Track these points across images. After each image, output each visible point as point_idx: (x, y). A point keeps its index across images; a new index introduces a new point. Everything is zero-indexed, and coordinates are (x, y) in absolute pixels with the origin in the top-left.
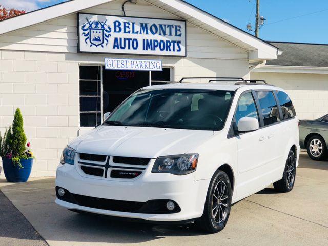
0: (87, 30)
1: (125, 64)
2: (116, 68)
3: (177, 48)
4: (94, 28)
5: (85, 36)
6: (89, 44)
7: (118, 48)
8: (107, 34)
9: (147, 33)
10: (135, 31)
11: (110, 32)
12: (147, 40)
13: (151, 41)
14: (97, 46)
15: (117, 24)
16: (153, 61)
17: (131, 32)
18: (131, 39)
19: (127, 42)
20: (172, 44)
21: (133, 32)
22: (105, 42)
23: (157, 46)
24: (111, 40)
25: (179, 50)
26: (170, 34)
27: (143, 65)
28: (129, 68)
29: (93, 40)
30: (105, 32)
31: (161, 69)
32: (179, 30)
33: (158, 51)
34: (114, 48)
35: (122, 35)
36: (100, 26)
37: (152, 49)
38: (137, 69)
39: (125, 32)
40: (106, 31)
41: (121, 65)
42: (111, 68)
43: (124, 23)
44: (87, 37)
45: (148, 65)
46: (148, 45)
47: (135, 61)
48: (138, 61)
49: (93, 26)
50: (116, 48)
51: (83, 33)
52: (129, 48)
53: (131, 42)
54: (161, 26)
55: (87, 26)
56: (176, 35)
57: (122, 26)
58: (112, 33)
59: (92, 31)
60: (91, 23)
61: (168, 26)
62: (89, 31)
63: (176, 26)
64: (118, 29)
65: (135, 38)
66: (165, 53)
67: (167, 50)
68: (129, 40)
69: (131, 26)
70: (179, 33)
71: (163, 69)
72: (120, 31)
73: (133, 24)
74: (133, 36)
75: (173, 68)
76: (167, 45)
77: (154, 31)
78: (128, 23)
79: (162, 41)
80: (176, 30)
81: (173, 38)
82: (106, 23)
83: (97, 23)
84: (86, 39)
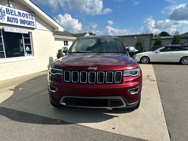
1: (13, 29)
2: (9, 31)
3: (33, 24)
7: (10, 22)
8: (4, 14)
9: (21, 17)
11: (5, 13)
12: (21, 20)
13: (23, 20)
15: (8, 10)
16: (24, 29)
17: (14, 15)
18: (15, 18)
19: (13, 19)
20: (31, 22)
21: (15, 15)
22: (3, 18)
23: (26, 23)
24: (6, 17)
25: (34, 26)
26: (30, 19)
27: (21, 31)
28: (15, 32)
31: (28, 33)
33: (26, 25)
34: (8, 21)
35: (10, 16)
37: (24, 24)
38: (18, 32)
39: (11, 14)
40: (3, 12)
41: (11, 30)
42: (7, 31)
43: (11, 10)
45: (22, 30)
46: (22, 22)
47: (17, 28)
48: (19, 29)
50: (9, 21)
52: (14, 22)
53: (15, 19)
56: (32, 19)
57: (10, 11)
58: (6, 14)
61: (29, 15)
63: (32, 15)
64: (8, 13)
68: (14, 18)
69: (14, 12)
72: (9, 14)
73: (15, 11)
74: (15, 17)
75: (31, 33)
76: (29, 23)
77: (24, 16)
78: (12, 10)
79: (27, 21)
80: (32, 17)
81: (31, 20)
82: (2, 9)
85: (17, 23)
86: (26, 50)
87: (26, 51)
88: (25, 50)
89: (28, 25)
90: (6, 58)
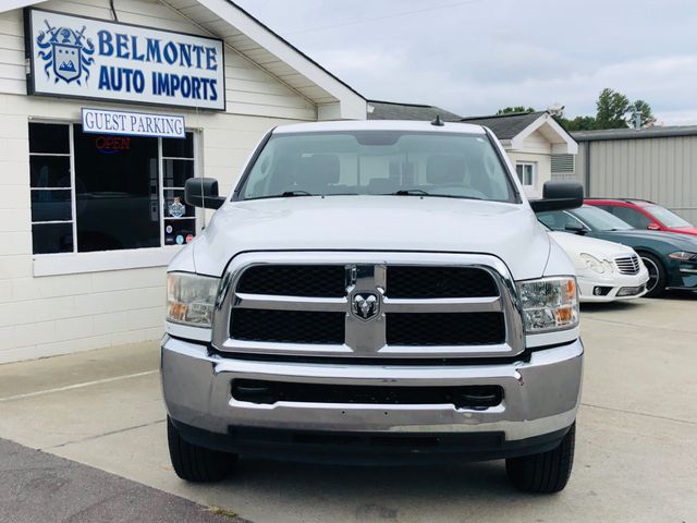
1: (119, 121)
2: (103, 130)
3: (210, 93)
4: (60, 42)
5: (45, 58)
6: (53, 76)
7: (108, 88)
8: (87, 57)
9: (159, 60)
10: (138, 55)
12: (160, 75)
13: (167, 75)
14: (68, 81)
15: (105, 37)
16: (169, 118)
17: (131, 56)
18: (131, 71)
19: (124, 76)
20: (202, 84)
21: (135, 57)
22: (84, 73)
23: (177, 88)
24: (95, 70)
25: (214, 98)
26: (199, 66)
27: (153, 126)
28: (128, 131)
29: (61, 69)
30: (82, 53)
31: (183, 135)
32: (213, 58)
33: (178, 99)
34: (101, 87)
35: (113, 62)
36: (72, 40)
37: (168, 94)
38: (141, 133)
39: (119, 55)
40: (85, 50)
41: (112, 123)
42: (95, 130)
43: (118, 36)
44: (48, 61)
45: (160, 125)
46: (163, 84)
47: (138, 116)
48: (143, 117)
49: (60, 38)
50: (105, 87)
51: (41, 53)
52: (128, 90)
53: (131, 76)
54: (182, 46)
55: (48, 38)
56: (208, 67)
57: (114, 42)
58: (96, 55)
59: (57, 48)
60: (54, 31)
61: (195, 47)
62: (51, 48)
63: (208, 50)
64: (106, 49)
65: (139, 69)
66: (190, 102)
67: (194, 97)
68: (128, 72)
69: (130, 44)
70: (212, 63)
71: (187, 134)
72: (110, 53)
73: (134, 39)
74: (135, 65)
75: (200, 132)
76: (193, 86)
77: (172, 57)
78: (125, 37)
79: (185, 78)
80: (208, 58)
81: (203, 73)
82: (84, 34)
83: (67, 33)
84: (47, 66)
85: (140, 90)
86: (166, 214)
87: (167, 223)
88: (163, 218)
89: (186, 95)
90: (79, 251)
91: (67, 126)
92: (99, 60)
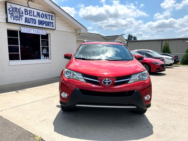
0: (11, 11)
1: (30, 30)
2: (26, 32)
3: (52, 25)
5: (11, 14)
6: (13, 19)
7: (27, 23)
8: (21, 15)
9: (40, 17)
10: (35, 15)
11: (23, 14)
12: (40, 20)
13: (42, 21)
14: (17, 20)
15: (26, 10)
16: (42, 30)
17: (33, 15)
20: (50, 23)
21: (34, 16)
22: (21, 19)
23: (44, 24)
24: (24, 18)
25: (53, 26)
26: (49, 19)
27: (38, 32)
28: (32, 33)
29: (15, 17)
30: (20, 14)
32: (53, 18)
33: (44, 26)
34: (25, 22)
35: (28, 16)
36: (18, 10)
37: (42, 25)
38: (36, 33)
39: (30, 15)
41: (28, 31)
42: (24, 32)
43: (29, 11)
45: (40, 32)
46: (41, 22)
47: (35, 30)
48: (36, 30)
49: (14, 10)
50: (26, 22)
51: (9, 13)
52: (32, 23)
53: (33, 20)
54: (45, 14)
55: (11, 9)
56: (52, 20)
58: (24, 15)
59: (14, 12)
60: (13, 8)
61: (48, 15)
62: (12, 12)
63: (51, 16)
66: (47, 27)
67: (48, 26)
68: (32, 19)
69: (32, 13)
70: (52, 19)
71: (46, 34)
72: (27, 14)
73: (34, 12)
74: (34, 18)
75: (50, 34)
76: (48, 24)
77: (43, 16)
78: (31, 11)
79: (46, 22)
80: (52, 17)
81: (50, 21)
82: (21, 9)
83: (16, 9)
84: (11, 16)
85: (35, 24)
88: (41, 53)
89: (46, 25)
90: (21, 60)
91: (18, 31)
92: (25, 16)
